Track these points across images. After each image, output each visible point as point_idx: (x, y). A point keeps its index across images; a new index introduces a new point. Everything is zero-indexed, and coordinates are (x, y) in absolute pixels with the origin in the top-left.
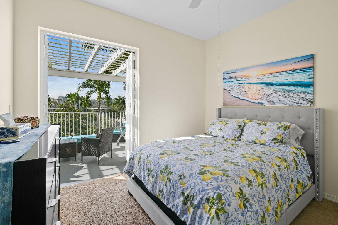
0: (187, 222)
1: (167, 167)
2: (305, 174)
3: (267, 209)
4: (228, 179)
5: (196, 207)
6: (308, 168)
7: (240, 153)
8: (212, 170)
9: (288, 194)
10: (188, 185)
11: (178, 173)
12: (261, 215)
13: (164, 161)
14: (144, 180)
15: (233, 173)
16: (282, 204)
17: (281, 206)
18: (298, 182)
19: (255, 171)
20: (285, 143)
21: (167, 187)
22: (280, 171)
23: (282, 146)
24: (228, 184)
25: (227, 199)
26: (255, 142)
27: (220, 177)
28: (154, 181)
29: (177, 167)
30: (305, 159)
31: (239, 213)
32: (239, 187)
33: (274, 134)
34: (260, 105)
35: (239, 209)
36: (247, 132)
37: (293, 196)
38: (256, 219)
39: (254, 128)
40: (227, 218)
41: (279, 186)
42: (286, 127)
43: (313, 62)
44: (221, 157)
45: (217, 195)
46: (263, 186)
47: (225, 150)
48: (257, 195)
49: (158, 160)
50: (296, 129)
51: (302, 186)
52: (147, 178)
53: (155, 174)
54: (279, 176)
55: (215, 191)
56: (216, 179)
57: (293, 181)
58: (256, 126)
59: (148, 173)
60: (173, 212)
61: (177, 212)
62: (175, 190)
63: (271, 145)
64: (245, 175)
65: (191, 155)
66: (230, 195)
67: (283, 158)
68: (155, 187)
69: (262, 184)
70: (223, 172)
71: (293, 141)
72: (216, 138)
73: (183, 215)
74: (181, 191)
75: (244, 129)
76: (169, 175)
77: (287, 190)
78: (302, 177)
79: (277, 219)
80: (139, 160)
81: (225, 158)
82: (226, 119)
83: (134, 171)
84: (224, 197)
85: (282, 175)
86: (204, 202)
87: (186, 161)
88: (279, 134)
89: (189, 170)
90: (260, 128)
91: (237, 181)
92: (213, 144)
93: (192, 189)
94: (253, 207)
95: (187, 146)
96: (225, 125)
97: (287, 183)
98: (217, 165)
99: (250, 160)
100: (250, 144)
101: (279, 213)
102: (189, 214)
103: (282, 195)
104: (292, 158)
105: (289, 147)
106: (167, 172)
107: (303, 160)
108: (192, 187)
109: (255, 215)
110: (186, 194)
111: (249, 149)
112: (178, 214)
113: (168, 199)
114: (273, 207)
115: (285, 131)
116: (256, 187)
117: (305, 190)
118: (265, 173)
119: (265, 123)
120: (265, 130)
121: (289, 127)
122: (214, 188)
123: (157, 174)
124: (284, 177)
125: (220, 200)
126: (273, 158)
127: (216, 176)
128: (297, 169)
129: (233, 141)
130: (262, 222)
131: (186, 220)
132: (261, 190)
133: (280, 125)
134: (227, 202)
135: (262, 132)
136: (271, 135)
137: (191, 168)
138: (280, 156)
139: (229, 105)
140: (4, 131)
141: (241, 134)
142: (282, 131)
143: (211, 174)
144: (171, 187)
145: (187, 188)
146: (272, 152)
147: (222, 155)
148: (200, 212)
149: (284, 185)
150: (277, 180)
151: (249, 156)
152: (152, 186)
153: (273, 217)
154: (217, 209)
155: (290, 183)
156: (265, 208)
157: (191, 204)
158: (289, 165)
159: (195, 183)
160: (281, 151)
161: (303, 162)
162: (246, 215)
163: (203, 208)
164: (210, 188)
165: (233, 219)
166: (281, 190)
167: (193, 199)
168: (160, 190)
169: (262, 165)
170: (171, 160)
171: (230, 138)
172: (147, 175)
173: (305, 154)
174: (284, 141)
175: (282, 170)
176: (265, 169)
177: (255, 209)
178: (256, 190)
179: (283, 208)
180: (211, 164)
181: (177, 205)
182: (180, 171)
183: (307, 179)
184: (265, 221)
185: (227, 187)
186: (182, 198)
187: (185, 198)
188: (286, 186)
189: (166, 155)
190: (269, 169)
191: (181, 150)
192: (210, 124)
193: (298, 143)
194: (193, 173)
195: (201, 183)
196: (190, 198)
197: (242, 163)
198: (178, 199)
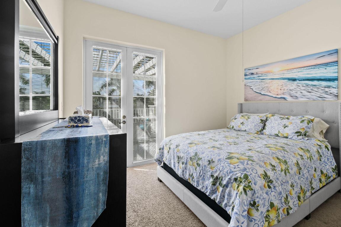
0: (217, 200)
1: (196, 154)
2: (329, 166)
3: (290, 192)
4: (253, 163)
5: (225, 187)
6: (333, 160)
7: (263, 144)
8: (238, 156)
9: (311, 183)
10: (216, 169)
11: (207, 159)
12: (284, 197)
13: (193, 149)
14: (174, 166)
15: (257, 159)
16: (305, 191)
17: (304, 192)
18: (322, 172)
19: (278, 159)
20: (308, 136)
21: (197, 172)
22: (303, 160)
23: (305, 139)
24: (253, 167)
25: (253, 179)
26: (278, 135)
27: (246, 161)
28: (184, 167)
29: (205, 154)
30: (329, 151)
31: (264, 192)
32: (264, 170)
33: (298, 127)
34: (283, 100)
35: (264, 188)
36: (270, 126)
37: (316, 185)
38: (280, 200)
39: (277, 122)
40: (253, 195)
41: (302, 174)
42: (309, 121)
43: (338, 56)
44: (245, 147)
45: (244, 175)
46: (286, 171)
47: (248, 141)
48: (280, 179)
49: (187, 149)
50: (320, 123)
51: (326, 176)
52: (177, 165)
53: (185, 161)
54: (302, 164)
55: (242, 172)
56: (243, 163)
57: (317, 170)
58: (279, 120)
59: (178, 160)
60: (203, 193)
61: (206, 192)
62: (204, 173)
63: (294, 138)
64: (269, 161)
65: (217, 144)
66: (255, 176)
67: (306, 149)
68: (185, 172)
69: (285, 169)
70: (249, 158)
71: (317, 134)
72: (239, 132)
73: (213, 195)
74: (210, 174)
75: (266, 123)
76: (199, 161)
77: (311, 179)
78: (325, 168)
79: (300, 203)
80: (169, 149)
81: (249, 148)
82: (247, 114)
83: (163, 159)
84: (251, 177)
85: (305, 164)
86: (232, 181)
87: (213, 149)
88: (302, 127)
89: (217, 156)
90: (283, 122)
91: (261, 165)
92: (236, 137)
93: (221, 171)
94: (277, 188)
95: (212, 138)
96: (247, 119)
97: (310, 172)
98: (242, 153)
99: (273, 150)
100: (273, 137)
101: (302, 198)
102: (219, 193)
103: (305, 183)
104: (315, 149)
105: (313, 140)
106: (197, 158)
107: (327, 152)
108: (220, 170)
109: (279, 196)
110: (215, 176)
111: (272, 141)
112: (207, 194)
113: (198, 182)
114: (296, 192)
115: (308, 124)
116: (279, 172)
117: (329, 181)
118: (288, 161)
119: (288, 117)
120: (287, 124)
121: (312, 121)
122: (241, 170)
123: (186, 161)
124: (307, 166)
125: (247, 179)
126: (297, 149)
127: (242, 161)
128: (320, 160)
129: (256, 134)
130: (285, 203)
131: (215, 198)
132: (284, 175)
133: (303, 119)
134: (253, 182)
135: (285, 126)
136: (294, 128)
137: (219, 155)
138: (302, 147)
139: (250, 101)
140: (81, 118)
141: (264, 128)
142: (305, 125)
143: (238, 159)
144: (200, 171)
145: (216, 171)
146: (295, 144)
147: (246, 145)
148: (229, 190)
149: (307, 173)
150: (300, 168)
151: (272, 146)
152: (182, 172)
153: (296, 200)
154: (245, 186)
155: (314, 172)
156: (288, 191)
157: (220, 184)
158: (312, 155)
159: (223, 166)
160: (304, 143)
161: (326, 154)
162: (270, 194)
163: (231, 186)
164: (236, 170)
165: (259, 196)
166: (304, 177)
167: (222, 180)
168: (190, 174)
169: (285, 154)
170: (199, 148)
171: (253, 132)
172: (177, 162)
173: (329, 147)
174: (307, 134)
175: (304, 159)
176: (288, 157)
177: (278, 191)
178: (279, 174)
179: (306, 195)
180: (237, 152)
181: (206, 186)
182: (208, 157)
183: (331, 170)
184: (288, 203)
185: (253, 170)
186: (211, 180)
187: (215, 179)
188: (309, 174)
189: (194, 145)
190: (292, 158)
191: (207, 141)
192: (232, 118)
193: (322, 136)
194: (221, 159)
195: (229, 166)
196: (219, 180)
197: (266, 152)
198: (207, 180)
